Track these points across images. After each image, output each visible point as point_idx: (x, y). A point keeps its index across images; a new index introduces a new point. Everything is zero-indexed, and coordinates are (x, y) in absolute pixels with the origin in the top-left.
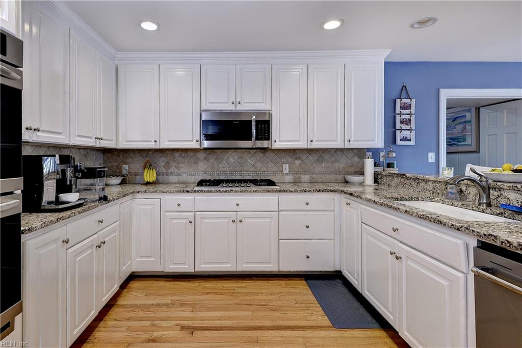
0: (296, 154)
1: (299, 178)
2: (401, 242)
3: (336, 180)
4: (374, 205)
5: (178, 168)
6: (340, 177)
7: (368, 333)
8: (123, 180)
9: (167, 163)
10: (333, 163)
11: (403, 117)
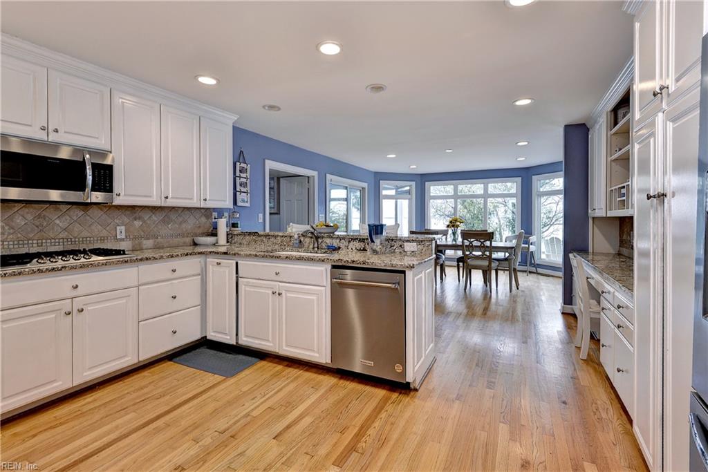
0: (135, 213)
1: (140, 244)
2: (280, 282)
3: (184, 243)
4: (256, 259)
6: (188, 240)
7: (255, 367)
10: (181, 223)
11: (242, 180)
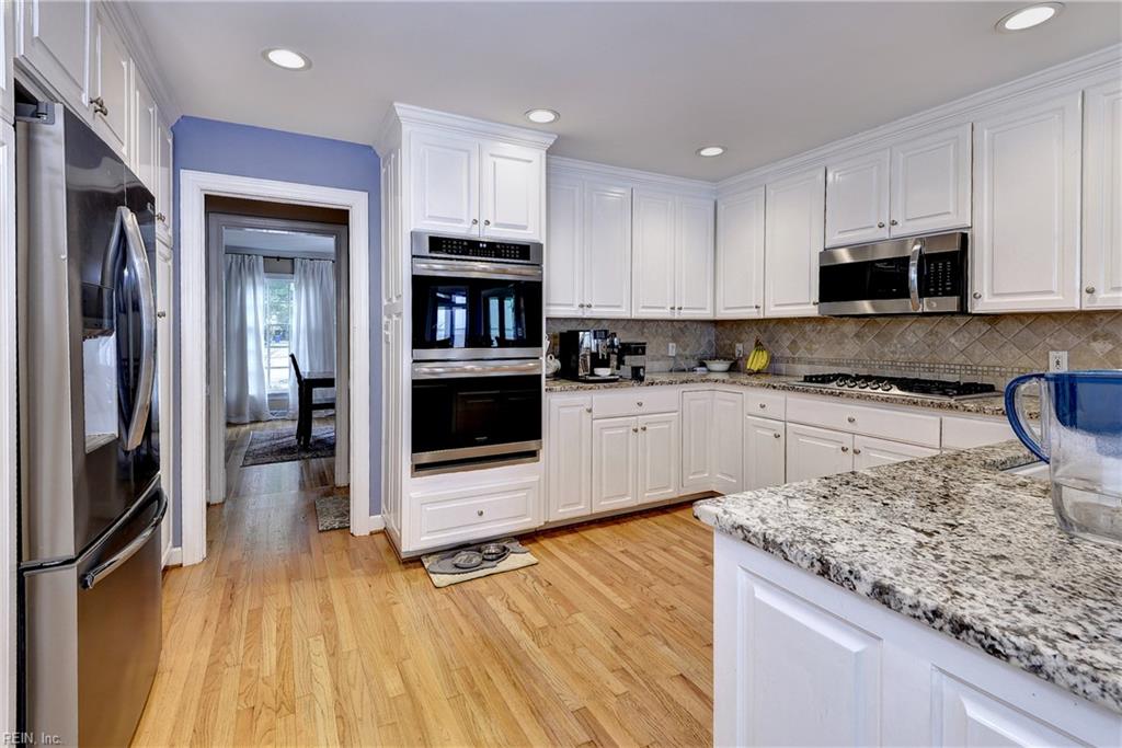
0: (1096, 324)
5: (809, 350)
8: (732, 365)
9: (794, 342)
